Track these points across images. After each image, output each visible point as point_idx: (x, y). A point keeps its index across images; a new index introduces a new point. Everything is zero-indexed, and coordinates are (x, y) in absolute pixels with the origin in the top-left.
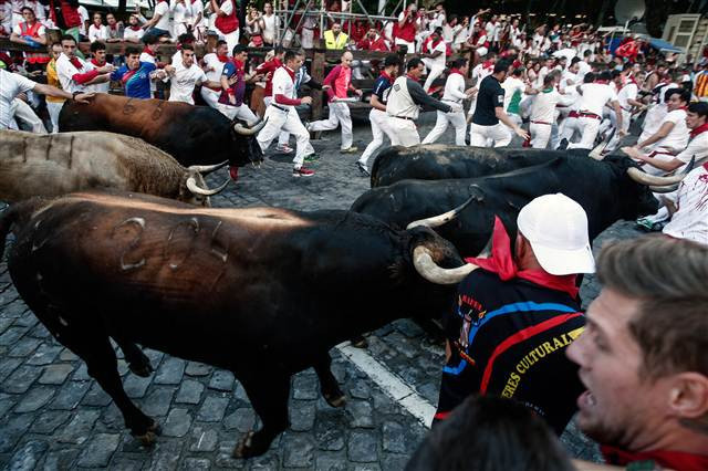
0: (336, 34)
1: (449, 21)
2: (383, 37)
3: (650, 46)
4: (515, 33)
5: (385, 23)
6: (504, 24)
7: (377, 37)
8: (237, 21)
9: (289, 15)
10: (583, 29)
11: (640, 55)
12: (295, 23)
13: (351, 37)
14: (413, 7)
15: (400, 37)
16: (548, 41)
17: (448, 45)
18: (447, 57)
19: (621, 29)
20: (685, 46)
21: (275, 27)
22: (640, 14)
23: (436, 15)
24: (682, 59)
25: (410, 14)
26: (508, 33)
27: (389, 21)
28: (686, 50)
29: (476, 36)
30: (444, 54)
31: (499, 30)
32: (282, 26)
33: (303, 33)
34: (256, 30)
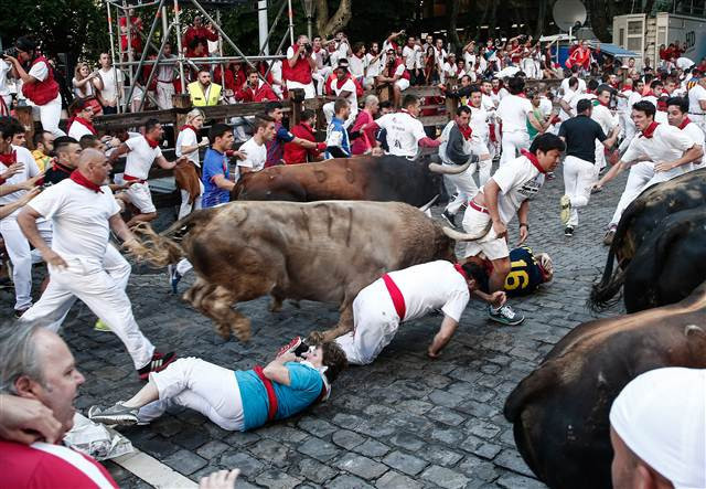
0: (205, 86)
1: (355, 50)
2: (270, 81)
3: (602, 53)
4: (440, 56)
5: (269, 62)
6: (426, 46)
7: (261, 83)
8: (56, 85)
9: (134, 67)
10: (522, 42)
11: (593, 65)
12: (145, 76)
13: (227, 86)
14: (304, 40)
15: (293, 79)
16: (483, 60)
17: (359, 83)
18: (359, 96)
19: (565, 37)
20: (640, 49)
21: (117, 85)
22: (582, 18)
23: (337, 44)
24: (639, 64)
25: (302, 48)
26: (433, 56)
27: (274, 60)
28: (641, 53)
29: (392, 66)
30: (355, 95)
31: (419, 54)
32: (127, 82)
33: (159, 89)
34: (90, 92)
